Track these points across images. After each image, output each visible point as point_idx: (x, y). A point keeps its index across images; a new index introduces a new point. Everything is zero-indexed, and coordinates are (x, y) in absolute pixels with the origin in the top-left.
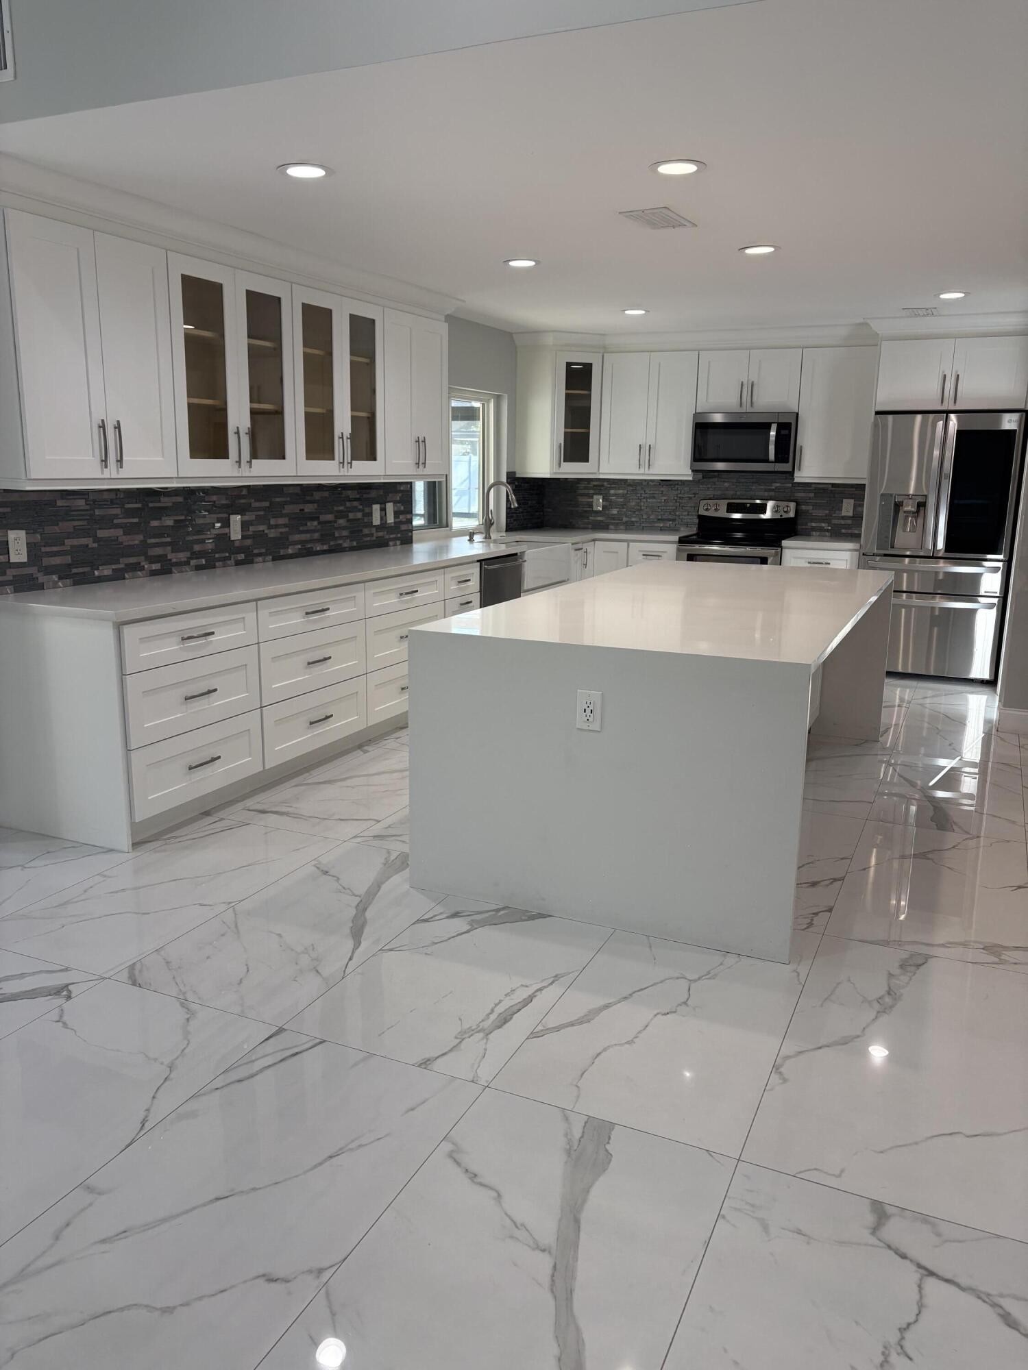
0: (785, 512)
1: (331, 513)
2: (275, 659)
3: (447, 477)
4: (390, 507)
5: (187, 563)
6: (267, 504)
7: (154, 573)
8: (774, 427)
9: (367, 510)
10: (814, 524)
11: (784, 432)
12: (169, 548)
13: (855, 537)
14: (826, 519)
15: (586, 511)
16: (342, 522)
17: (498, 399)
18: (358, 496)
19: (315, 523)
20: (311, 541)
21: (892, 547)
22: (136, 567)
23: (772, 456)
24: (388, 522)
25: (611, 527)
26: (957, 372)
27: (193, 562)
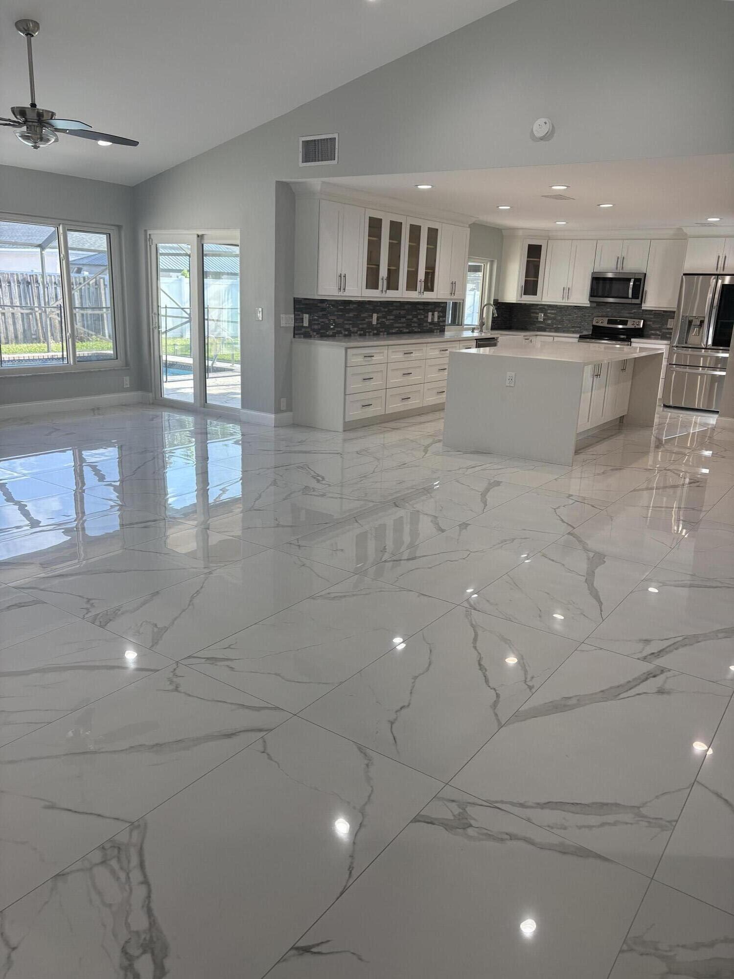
0: (637, 325)
1: (411, 315)
2: (393, 370)
3: (464, 300)
4: (436, 314)
5: (357, 333)
6: (386, 310)
7: (345, 336)
8: (632, 280)
9: (426, 315)
10: (653, 332)
11: (637, 283)
12: (351, 326)
13: (669, 339)
14: (659, 329)
15: (534, 321)
16: (415, 319)
17: (492, 262)
18: (423, 308)
19: (404, 319)
20: (403, 327)
21: (686, 343)
22: (339, 332)
23: (630, 296)
24: (435, 321)
25: (547, 330)
26: (725, 254)
27: (359, 332)
